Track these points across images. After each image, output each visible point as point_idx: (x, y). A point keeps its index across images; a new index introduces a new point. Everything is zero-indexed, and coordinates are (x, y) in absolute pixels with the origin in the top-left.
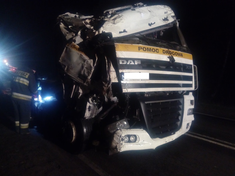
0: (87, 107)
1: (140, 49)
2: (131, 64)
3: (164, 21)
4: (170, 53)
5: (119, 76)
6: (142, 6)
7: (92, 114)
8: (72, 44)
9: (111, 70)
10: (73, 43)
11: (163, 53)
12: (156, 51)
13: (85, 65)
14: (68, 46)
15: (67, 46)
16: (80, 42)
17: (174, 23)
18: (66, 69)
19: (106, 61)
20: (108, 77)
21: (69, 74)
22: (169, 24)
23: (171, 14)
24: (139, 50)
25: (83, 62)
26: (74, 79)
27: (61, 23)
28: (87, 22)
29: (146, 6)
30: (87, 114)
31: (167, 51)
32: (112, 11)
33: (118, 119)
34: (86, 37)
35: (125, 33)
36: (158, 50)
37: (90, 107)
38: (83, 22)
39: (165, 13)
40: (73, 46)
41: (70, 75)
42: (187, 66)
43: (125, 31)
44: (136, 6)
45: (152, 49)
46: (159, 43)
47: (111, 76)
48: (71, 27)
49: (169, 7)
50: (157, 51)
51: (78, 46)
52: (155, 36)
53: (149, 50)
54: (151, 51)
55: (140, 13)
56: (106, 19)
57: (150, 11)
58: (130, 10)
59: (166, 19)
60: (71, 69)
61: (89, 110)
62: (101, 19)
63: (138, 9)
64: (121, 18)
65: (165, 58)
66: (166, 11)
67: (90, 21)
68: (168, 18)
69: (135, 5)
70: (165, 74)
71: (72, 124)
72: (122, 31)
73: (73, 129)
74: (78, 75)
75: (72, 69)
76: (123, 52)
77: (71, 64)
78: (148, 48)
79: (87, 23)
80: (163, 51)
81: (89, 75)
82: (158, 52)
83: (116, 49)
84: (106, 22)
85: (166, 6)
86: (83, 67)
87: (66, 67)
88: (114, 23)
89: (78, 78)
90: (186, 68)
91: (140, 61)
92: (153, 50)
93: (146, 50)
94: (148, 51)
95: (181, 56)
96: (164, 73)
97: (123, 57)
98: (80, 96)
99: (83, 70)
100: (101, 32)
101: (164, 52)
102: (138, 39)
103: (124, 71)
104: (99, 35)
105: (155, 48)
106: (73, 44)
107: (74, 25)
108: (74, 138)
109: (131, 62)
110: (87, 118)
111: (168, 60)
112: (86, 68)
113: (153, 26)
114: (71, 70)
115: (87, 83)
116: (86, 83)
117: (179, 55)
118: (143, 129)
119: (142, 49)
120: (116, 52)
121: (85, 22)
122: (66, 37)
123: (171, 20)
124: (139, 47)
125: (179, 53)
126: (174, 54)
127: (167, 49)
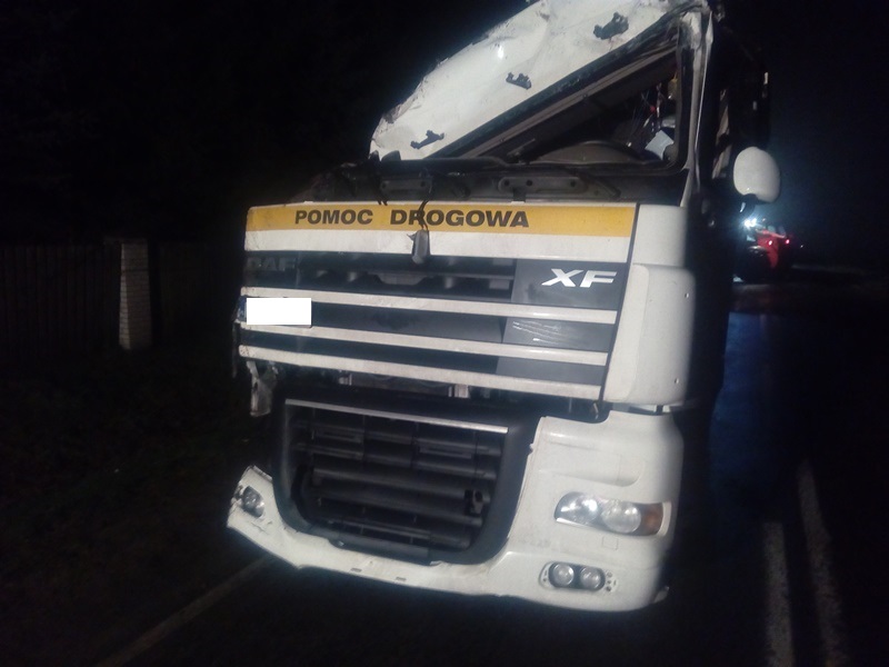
1: (300, 216)
11: (393, 221)
22: (624, 47)
31: (413, 212)
35: (438, 142)
36: (370, 213)
43: (432, 137)
45: (345, 212)
50: (365, 217)
53: (330, 219)
54: (337, 222)
55: (500, 41)
57: (546, 17)
72: (422, 137)
78: (327, 213)
80: (395, 213)
82: (369, 221)
83: (247, 226)
92: (348, 217)
95: (514, 224)
97: (256, 249)
109: (270, 265)
117: (492, 224)
119: (306, 219)
120: (247, 234)
123: (644, 21)
124: (298, 212)
125: (499, 214)
126: (460, 222)
127: (416, 204)
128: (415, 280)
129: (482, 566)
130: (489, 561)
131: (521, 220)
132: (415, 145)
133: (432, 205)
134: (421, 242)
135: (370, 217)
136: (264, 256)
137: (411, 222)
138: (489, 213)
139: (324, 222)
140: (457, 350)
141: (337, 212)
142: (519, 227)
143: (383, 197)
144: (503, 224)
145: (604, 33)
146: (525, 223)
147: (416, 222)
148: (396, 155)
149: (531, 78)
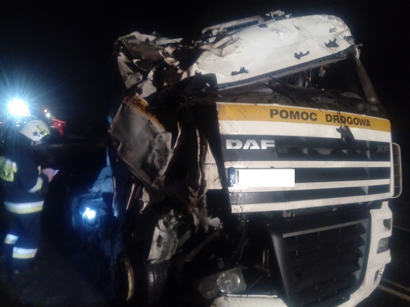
0: (155, 238)
1: (273, 113)
2: (252, 148)
3: (328, 48)
4: (342, 120)
5: (224, 177)
6: (283, 17)
7: (164, 254)
8: (134, 97)
9: (207, 161)
10: (137, 94)
11: (327, 121)
12: (311, 118)
13: (155, 144)
14: (126, 101)
15: (124, 101)
16: (151, 95)
17: (349, 52)
18: (119, 149)
19: (199, 139)
20: (201, 177)
21: (124, 160)
22: (339, 53)
23: (342, 32)
24: (272, 116)
25: (151, 138)
26: (133, 172)
27: (121, 54)
28: (167, 53)
29: (290, 17)
30: (155, 253)
31: (334, 116)
32: (218, 29)
33: (221, 265)
34: (163, 83)
35: (244, 74)
36: (316, 115)
37: (160, 238)
38: (160, 52)
39: (331, 31)
40: (135, 102)
41: (127, 162)
42: (379, 147)
43: (243, 71)
44: (269, 18)
45: (303, 113)
46: (317, 100)
47: (206, 175)
48: (137, 62)
49: (338, 18)
50: (314, 117)
51: (145, 103)
52: (307, 78)
53: (295, 116)
54: (299, 118)
55: (278, 31)
56: (204, 47)
57: (298, 28)
58: (256, 27)
59: (332, 44)
60: (128, 149)
61: (159, 245)
62: (196, 45)
63: (272, 24)
64: (236, 43)
65: (330, 132)
66: (332, 27)
67: (173, 50)
68: (337, 42)
69: (268, 15)
70: (331, 167)
71: (126, 263)
72: (238, 70)
73: (129, 274)
74: (141, 165)
75: (131, 150)
76: (235, 122)
77: (130, 141)
78: (292, 112)
79: (167, 55)
80: (327, 115)
81: (161, 168)
82: (316, 119)
83: (219, 116)
84: (205, 53)
85: (333, 17)
86: (151, 148)
87: (119, 145)
88: (221, 55)
89: (142, 171)
90: (378, 151)
91: (273, 142)
92: (305, 116)
93: (287, 117)
94: (291, 118)
95: (367, 125)
96: (327, 167)
97: (235, 133)
98: (143, 210)
99: (152, 154)
100: (193, 74)
101: (329, 120)
102: (270, 90)
103: (236, 165)
104: (189, 79)
105: (309, 110)
106: (137, 97)
107: (143, 58)
108: (130, 294)
109: (251, 145)
110: (153, 262)
111: (338, 136)
112: (158, 151)
113: (304, 60)
114: (128, 152)
115: (158, 183)
116: (156, 184)
117: (361, 124)
118: (276, 296)
119: (279, 115)
120: (220, 122)
121: (163, 53)
122: (126, 82)
123: (344, 45)
124: (271, 111)
126: (352, 122)
138: (360, 119)
141: (297, 113)
144: (364, 124)
147: (336, 121)
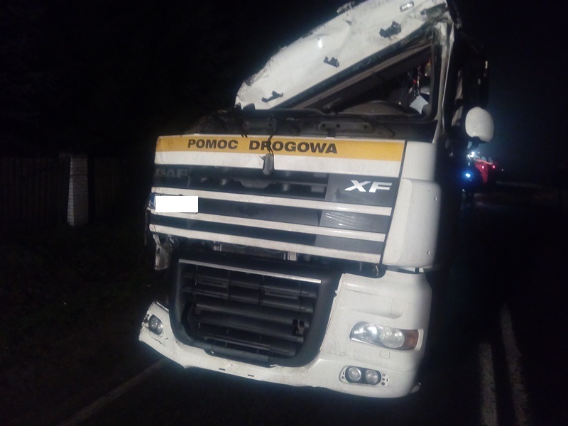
2: (170, 176)
11: (251, 148)
23: (421, 5)
31: (264, 142)
35: (279, 98)
39: (403, 9)
45: (220, 141)
50: (233, 145)
53: (210, 145)
57: (349, 22)
72: (269, 95)
76: (164, 153)
80: (252, 142)
82: (235, 147)
92: (222, 144)
93: (202, 146)
96: (241, 201)
97: (162, 163)
109: (171, 173)
117: (314, 151)
119: (195, 144)
120: (156, 153)
124: (190, 141)
125: (318, 145)
126: (294, 149)
127: (266, 137)
128: (264, 185)
129: (303, 368)
130: (307, 366)
131: (332, 149)
132: (265, 100)
133: (276, 138)
134: (269, 161)
135: (236, 145)
136: (167, 167)
137: (262, 149)
138: (312, 144)
139: (207, 147)
140: (290, 230)
141: (215, 141)
142: (331, 154)
143: (244, 132)
144: (321, 151)
145: (386, 34)
146: (335, 151)
147: (266, 148)
148: (252, 106)
149: (339, 60)
